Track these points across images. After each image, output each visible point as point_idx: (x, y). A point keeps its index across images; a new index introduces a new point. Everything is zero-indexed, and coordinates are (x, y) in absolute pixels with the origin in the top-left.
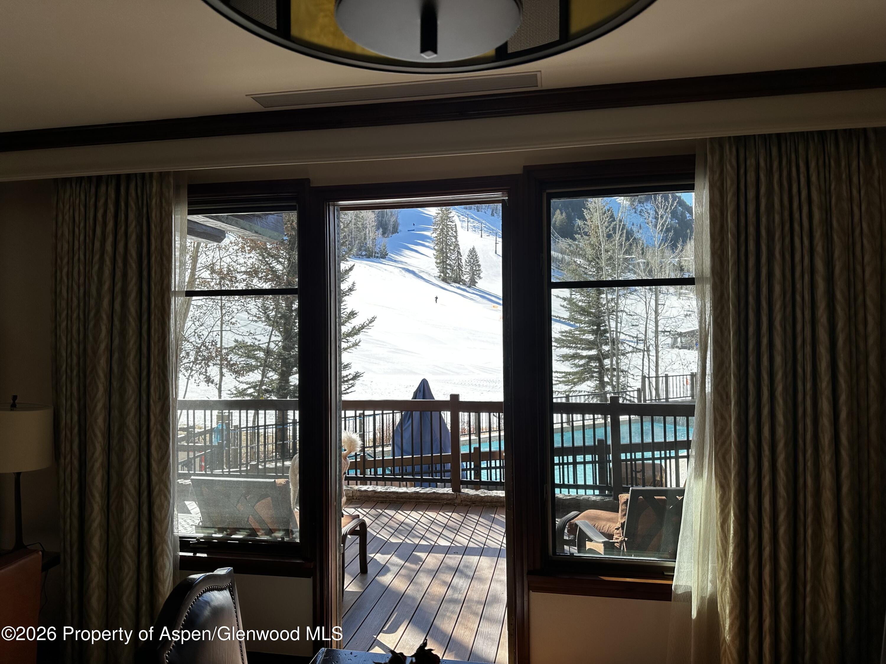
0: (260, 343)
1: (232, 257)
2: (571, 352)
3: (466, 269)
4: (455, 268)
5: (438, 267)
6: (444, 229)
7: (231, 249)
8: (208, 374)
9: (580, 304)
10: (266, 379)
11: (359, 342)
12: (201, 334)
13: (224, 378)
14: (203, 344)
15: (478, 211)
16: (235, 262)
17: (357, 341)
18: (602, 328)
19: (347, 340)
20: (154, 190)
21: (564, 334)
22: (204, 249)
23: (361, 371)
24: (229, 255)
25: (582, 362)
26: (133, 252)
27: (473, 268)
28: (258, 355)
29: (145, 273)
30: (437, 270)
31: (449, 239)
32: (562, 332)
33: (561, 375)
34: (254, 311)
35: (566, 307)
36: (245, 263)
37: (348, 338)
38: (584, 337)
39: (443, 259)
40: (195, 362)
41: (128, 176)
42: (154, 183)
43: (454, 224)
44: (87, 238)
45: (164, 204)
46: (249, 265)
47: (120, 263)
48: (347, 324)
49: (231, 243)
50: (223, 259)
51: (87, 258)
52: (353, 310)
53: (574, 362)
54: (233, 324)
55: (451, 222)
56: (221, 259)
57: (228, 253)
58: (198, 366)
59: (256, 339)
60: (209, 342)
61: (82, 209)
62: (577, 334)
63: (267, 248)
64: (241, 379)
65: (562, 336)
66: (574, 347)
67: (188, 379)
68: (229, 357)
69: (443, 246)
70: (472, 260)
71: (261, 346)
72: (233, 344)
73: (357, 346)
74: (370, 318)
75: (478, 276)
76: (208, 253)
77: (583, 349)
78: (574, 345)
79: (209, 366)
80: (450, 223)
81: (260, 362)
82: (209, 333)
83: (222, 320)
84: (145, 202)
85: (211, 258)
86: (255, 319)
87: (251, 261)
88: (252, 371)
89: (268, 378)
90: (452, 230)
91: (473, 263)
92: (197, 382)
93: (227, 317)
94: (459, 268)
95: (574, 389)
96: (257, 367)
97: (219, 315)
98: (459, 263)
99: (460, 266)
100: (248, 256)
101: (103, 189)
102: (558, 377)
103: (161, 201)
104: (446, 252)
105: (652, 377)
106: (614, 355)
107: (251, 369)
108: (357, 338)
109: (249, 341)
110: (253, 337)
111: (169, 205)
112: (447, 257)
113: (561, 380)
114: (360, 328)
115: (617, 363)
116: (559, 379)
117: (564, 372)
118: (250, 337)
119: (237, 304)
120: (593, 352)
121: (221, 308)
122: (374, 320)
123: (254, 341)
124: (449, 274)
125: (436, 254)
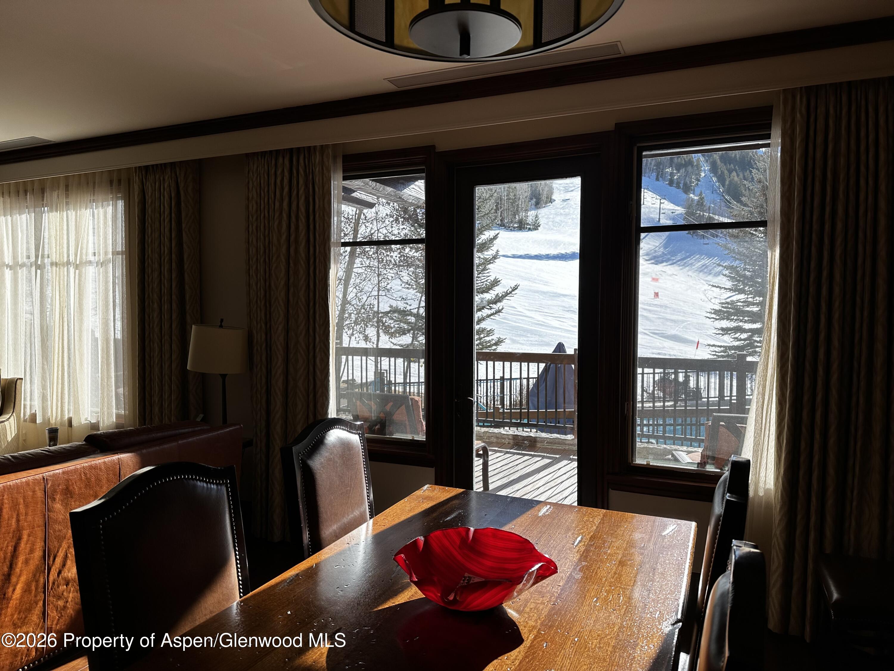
0: (411, 307)
1: (388, 228)
2: (732, 324)
7: (387, 222)
8: (366, 334)
9: (744, 272)
10: (417, 343)
11: (502, 309)
12: (361, 297)
13: (380, 338)
14: (363, 306)
16: (390, 233)
17: (500, 308)
19: (490, 307)
20: (317, 160)
21: (724, 305)
22: (364, 221)
23: (503, 337)
24: (385, 226)
25: (744, 336)
26: (302, 209)
28: (410, 320)
29: (311, 227)
32: (723, 303)
33: (720, 349)
34: (406, 278)
35: (728, 277)
36: (399, 233)
37: (491, 305)
38: (748, 309)
40: (356, 323)
41: (299, 149)
42: (317, 154)
44: (270, 200)
45: (325, 171)
46: (402, 235)
47: (293, 219)
48: (491, 292)
49: (387, 215)
50: (380, 230)
51: (270, 213)
52: (497, 278)
53: (735, 336)
54: (388, 290)
56: (378, 230)
57: (385, 225)
58: (359, 327)
59: (407, 304)
60: (368, 305)
61: (266, 177)
62: (740, 306)
63: (418, 219)
64: (394, 340)
65: (723, 307)
66: (736, 320)
67: (350, 338)
68: (384, 320)
71: (412, 311)
72: (388, 309)
73: (500, 314)
74: (513, 286)
76: (367, 225)
77: (746, 322)
79: (367, 326)
81: (411, 326)
82: (368, 298)
83: (379, 286)
84: (311, 170)
85: (369, 229)
86: (407, 286)
87: (404, 232)
88: (405, 334)
89: (419, 341)
92: (358, 339)
93: (383, 284)
96: (409, 331)
97: (376, 282)
100: (402, 227)
101: (281, 160)
102: (716, 352)
103: (322, 169)
107: (403, 332)
108: (499, 305)
109: (401, 305)
110: (405, 302)
111: (329, 172)
113: (720, 354)
114: (503, 295)
116: (717, 354)
117: (724, 347)
118: (403, 302)
119: (391, 271)
120: (757, 326)
121: (379, 275)
122: (517, 288)
123: (405, 305)
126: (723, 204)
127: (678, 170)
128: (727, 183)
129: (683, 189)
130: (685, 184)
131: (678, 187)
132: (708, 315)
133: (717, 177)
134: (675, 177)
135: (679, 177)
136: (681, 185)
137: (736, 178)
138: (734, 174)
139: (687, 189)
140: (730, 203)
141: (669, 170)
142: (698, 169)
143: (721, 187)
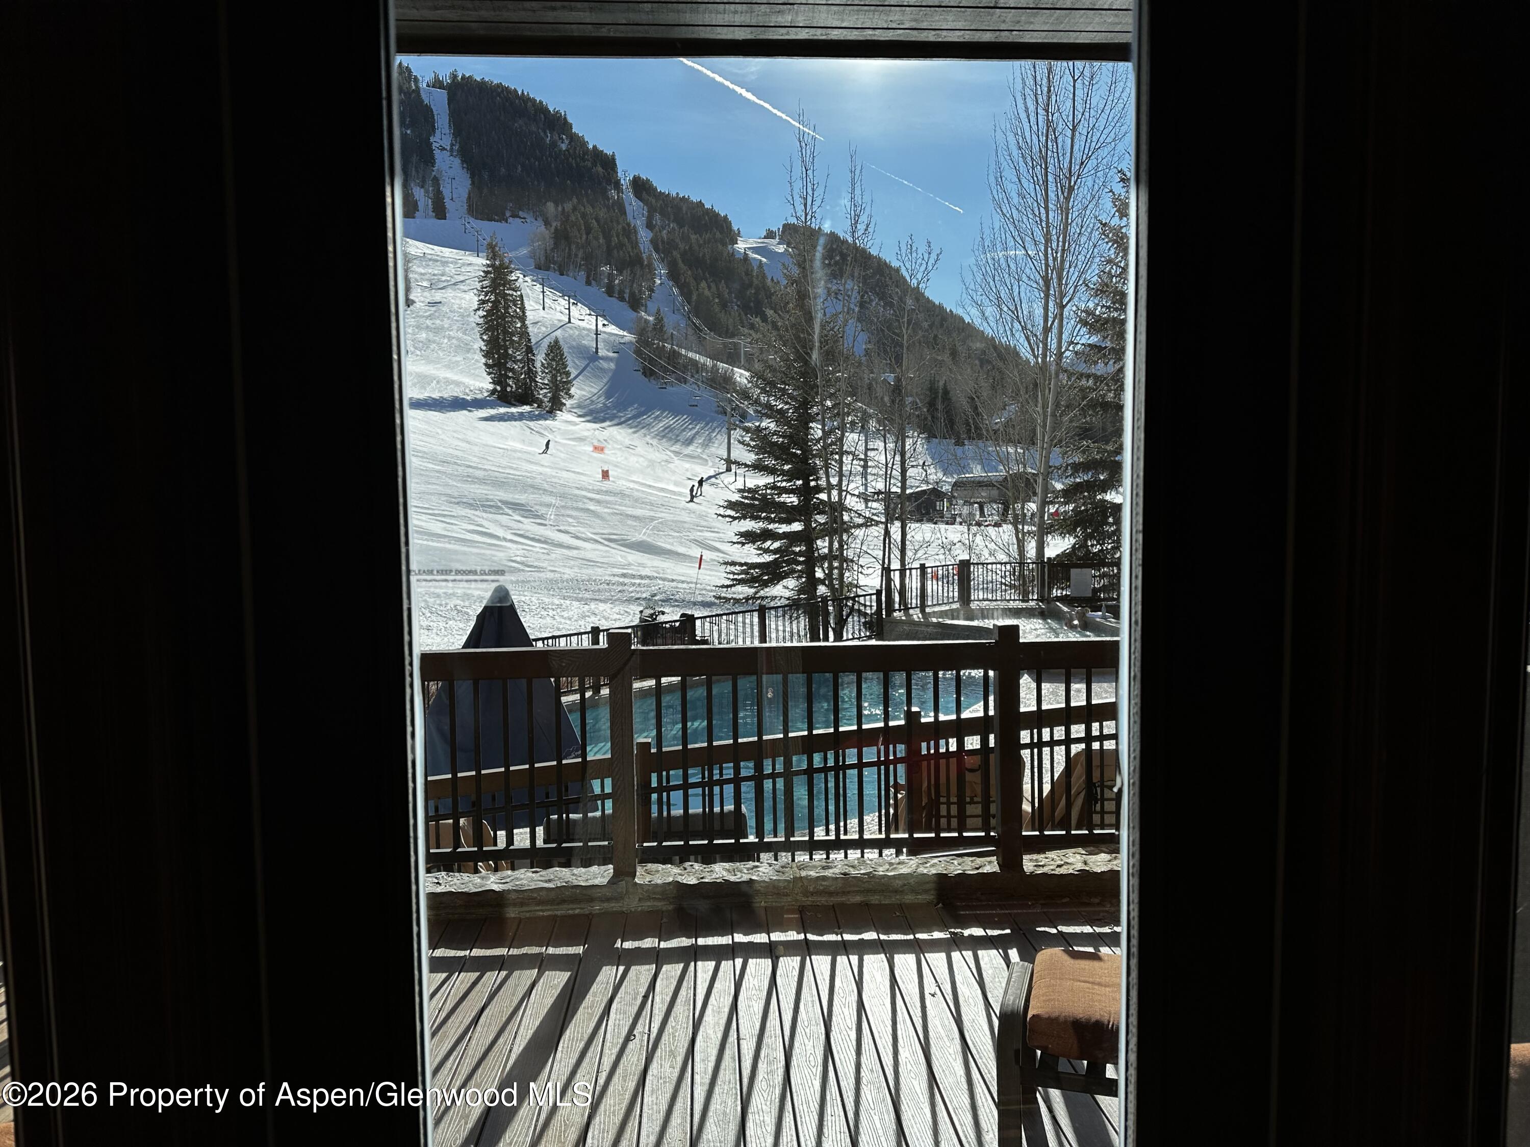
2: (759, 526)
3: (543, 378)
4: (523, 376)
5: (489, 374)
6: (500, 302)
9: (775, 439)
15: (562, 274)
18: (813, 484)
25: (778, 545)
27: (556, 377)
30: (489, 379)
31: (509, 322)
33: (740, 569)
35: (748, 445)
38: (781, 500)
39: (499, 358)
43: (519, 293)
53: (763, 546)
55: (513, 290)
62: (768, 494)
66: (765, 519)
69: (498, 334)
70: (554, 363)
75: (566, 393)
77: (779, 521)
78: (764, 514)
80: (511, 292)
90: (515, 306)
91: (555, 369)
94: (530, 377)
95: (762, 593)
98: (529, 368)
99: (532, 374)
102: (734, 574)
104: (505, 346)
105: (894, 570)
106: (835, 531)
112: (506, 356)
113: (740, 577)
115: (841, 546)
116: (736, 577)
117: (746, 564)
120: (797, 527)
124: (512, 387)
125: (484, 348)
126: (690, 331)
127: (620, 272)
128: (694, 297)
129: (629, 302)
130: (632, 295)
131: (622, 299)
132: (721, 511)
133: (678, 287)
134: (617, 282)
135: (622, 282)
136: (626, 296)
137: (707, 292)
138: (703, 284)
139: (635, 304)
140: (701, 331)
141: (605, 269)
142: (650, 272)
143: (686, 303)
